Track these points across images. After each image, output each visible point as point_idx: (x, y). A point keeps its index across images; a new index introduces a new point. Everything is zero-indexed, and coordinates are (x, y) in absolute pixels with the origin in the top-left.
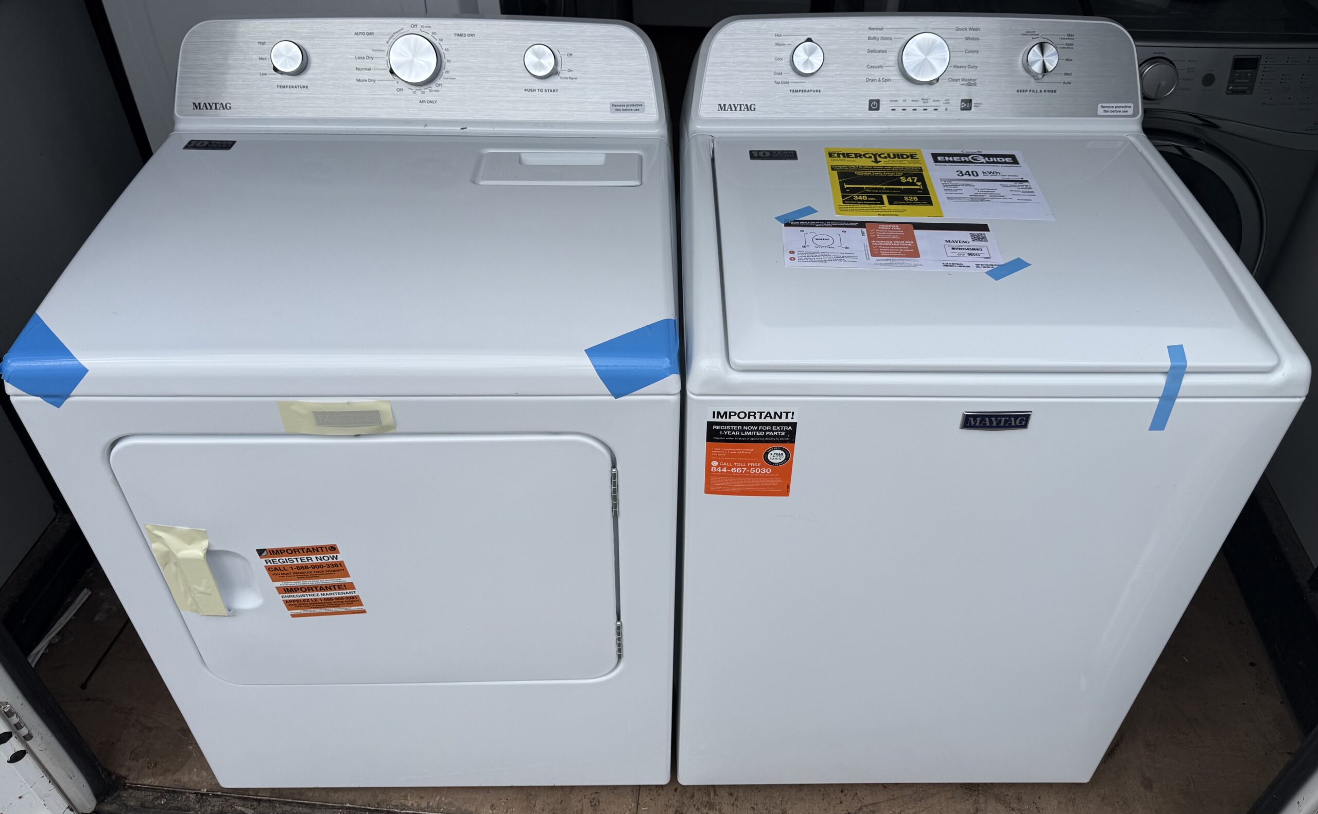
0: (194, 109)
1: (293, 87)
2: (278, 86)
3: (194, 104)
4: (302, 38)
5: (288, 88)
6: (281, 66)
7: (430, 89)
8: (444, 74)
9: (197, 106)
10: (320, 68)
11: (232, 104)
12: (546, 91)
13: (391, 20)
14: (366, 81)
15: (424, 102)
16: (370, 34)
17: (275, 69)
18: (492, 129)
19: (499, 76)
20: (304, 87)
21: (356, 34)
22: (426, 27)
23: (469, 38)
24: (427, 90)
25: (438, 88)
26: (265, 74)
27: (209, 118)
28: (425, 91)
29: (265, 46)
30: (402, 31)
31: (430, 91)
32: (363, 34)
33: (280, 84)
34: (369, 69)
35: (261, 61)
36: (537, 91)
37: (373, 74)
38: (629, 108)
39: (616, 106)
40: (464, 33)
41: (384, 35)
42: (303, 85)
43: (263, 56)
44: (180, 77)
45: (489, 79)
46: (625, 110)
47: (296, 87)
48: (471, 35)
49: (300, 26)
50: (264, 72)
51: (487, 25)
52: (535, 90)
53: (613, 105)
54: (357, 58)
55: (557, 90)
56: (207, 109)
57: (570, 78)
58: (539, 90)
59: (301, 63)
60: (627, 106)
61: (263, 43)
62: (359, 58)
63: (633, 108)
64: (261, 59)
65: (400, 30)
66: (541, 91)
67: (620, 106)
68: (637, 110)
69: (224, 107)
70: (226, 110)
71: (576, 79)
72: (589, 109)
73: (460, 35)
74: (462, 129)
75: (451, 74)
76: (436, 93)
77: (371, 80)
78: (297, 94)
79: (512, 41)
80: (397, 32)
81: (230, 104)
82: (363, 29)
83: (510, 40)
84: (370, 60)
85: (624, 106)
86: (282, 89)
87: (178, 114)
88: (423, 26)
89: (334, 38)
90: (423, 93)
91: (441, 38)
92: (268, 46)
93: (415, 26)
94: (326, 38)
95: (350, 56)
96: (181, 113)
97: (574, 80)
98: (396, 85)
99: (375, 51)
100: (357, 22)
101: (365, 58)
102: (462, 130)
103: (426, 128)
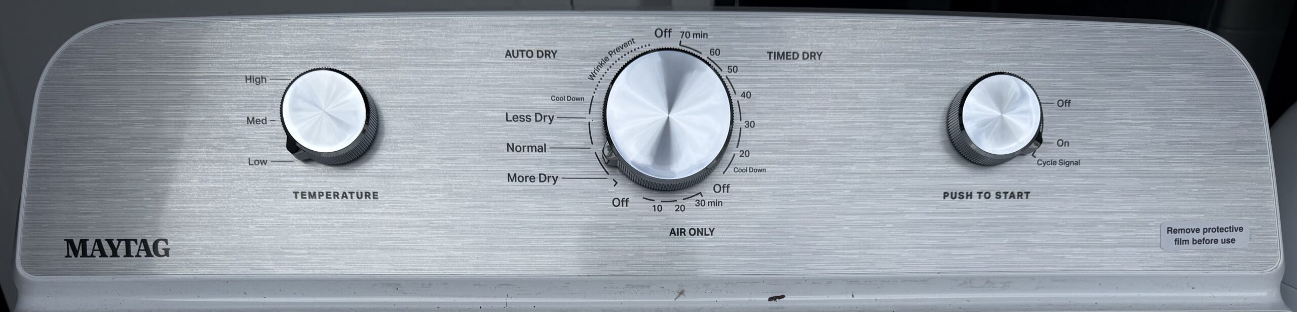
0: (68, 256)
1: (336, 195)
2: (296, 193)
3: (70, 242)
4: (366, 66)
5: (324, 197)
6: (307, 137)
7: (699, 197)
8: (737, 159)
9: (77, 248)
10: (411, 146)
11: (170, 242)
12: (998, 195)
13: (602, 18)
14: (532, 179)
15: (682, 232)
16: (547, 54)
17: (293, 146)
18: (851, 298)
19: (878, 161)
20: (367, 195)
21: (508, 54)
22: (695, 35)
23: (805, 62)
24: (690, 204)
25: (720, 197)
26: (264, 162)
27: (109, 278)
28: (686, 203)
29: (263, 87)
30: (632, 47)
31: (700, 203)
32: (528, 53)
33: (301, 187)
34: (542, 149)
35: (253, 126)
36: (975, 195)
37: (552, 162)
38: (1209, 236)
39: (1175, 231)
40: (793, 50)
41: (583, 58)
42: (364, 190)
43: (260, 115)
44: (31, 171)
45: (854, 169)
46: (1199, 242)
47: (344, 195)
48: (812, 55)
49: (359, 34)
50: (260, 156)
51: (855, 28)
52: (970, 195)
53: (1170, 230)
54: (510, 118)
55: (1027, 193)
56: (103, 255)
57: (1062, 162)
58: (980, 193)
59: (364, 131)
60: (1206, 230)
61: (260, 80)
62: (515, 118)
63: (1220, 236)
64: (251, 121)
65: (625, 45)
66: (987, 195)
67: (1188, 231)
68: (1228, 241)
69: (150, 249)
70: (156, 258)
71: (1077, 163)
72: (1109, 241)
73: (784, 56)
74: (771, 299)
75: (755, 159)
76: (713, 208)
77: (547, 178)
78: (348, 213)
79: (918, 71)
80: (618, 49)
81: (166, 241)
82: (527, 42)
83: (914, 67)
84: (544, 125)
85: (1198, 230)
86: (308, 202)
87: (25, 269)
88: (686, 34)
89: (449, 65)
90: (680, 208)
91: (733, 64)
92: (273, 88)
93: (667, 32)
94: (427, 65)
95: (490, 114)
96: (34, 267)
97: (1072, 167)
98: (613, 189)
99: (559, 99)
100: (512, 23)
101: (533, 118)
102: (773, 303)
103: (681, 299)
